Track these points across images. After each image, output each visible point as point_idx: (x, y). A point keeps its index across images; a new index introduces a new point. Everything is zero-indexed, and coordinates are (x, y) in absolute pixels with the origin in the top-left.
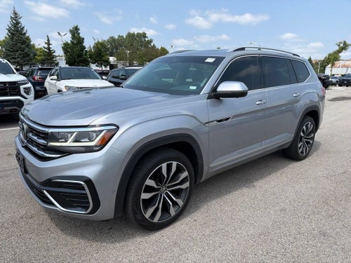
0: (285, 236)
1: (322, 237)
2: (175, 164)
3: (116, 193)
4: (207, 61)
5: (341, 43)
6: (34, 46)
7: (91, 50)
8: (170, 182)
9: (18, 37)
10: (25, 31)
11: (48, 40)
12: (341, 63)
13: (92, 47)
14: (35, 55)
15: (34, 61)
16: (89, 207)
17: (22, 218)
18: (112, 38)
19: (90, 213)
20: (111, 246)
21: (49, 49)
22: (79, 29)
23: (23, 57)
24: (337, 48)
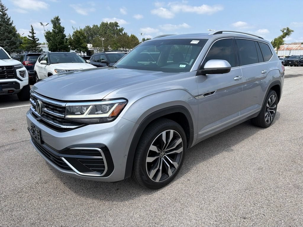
0: (266, 189)
1: (297, 190)
2: (172, 132)
3: (126, 157)
4: (192, 43)
5: (284, 29)
6: (19, 35)
7: (70, 38)
8: (168, 147)
9: (5, 27)
10: (11, 22)
11: (33, 30)
12: (285, 46)
13: (71, 35)
14: (20, 44)
15: (20, 49)
16: (104, 170)
17: (37, 183)
18: (88, 27)
19: (105, 176)
20: (122, 204)
21: (33, 37)
22: (59, 20)
23: (10, 45)
24: (282, 34)
